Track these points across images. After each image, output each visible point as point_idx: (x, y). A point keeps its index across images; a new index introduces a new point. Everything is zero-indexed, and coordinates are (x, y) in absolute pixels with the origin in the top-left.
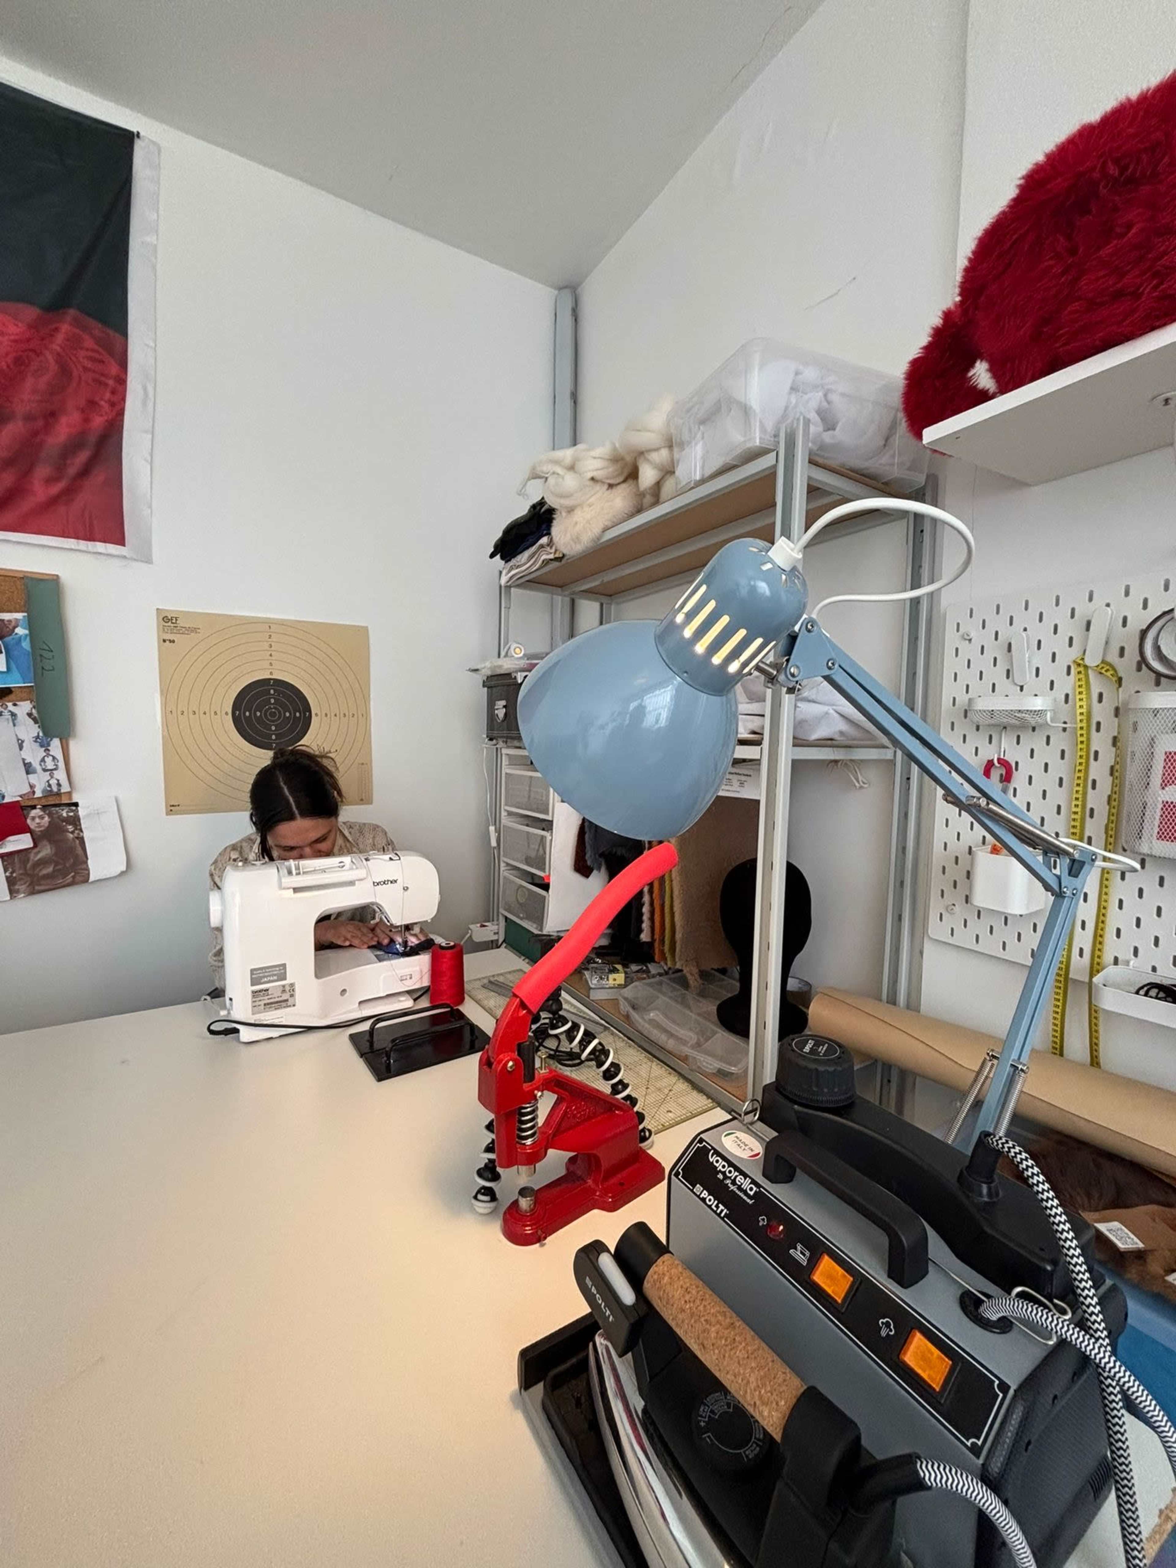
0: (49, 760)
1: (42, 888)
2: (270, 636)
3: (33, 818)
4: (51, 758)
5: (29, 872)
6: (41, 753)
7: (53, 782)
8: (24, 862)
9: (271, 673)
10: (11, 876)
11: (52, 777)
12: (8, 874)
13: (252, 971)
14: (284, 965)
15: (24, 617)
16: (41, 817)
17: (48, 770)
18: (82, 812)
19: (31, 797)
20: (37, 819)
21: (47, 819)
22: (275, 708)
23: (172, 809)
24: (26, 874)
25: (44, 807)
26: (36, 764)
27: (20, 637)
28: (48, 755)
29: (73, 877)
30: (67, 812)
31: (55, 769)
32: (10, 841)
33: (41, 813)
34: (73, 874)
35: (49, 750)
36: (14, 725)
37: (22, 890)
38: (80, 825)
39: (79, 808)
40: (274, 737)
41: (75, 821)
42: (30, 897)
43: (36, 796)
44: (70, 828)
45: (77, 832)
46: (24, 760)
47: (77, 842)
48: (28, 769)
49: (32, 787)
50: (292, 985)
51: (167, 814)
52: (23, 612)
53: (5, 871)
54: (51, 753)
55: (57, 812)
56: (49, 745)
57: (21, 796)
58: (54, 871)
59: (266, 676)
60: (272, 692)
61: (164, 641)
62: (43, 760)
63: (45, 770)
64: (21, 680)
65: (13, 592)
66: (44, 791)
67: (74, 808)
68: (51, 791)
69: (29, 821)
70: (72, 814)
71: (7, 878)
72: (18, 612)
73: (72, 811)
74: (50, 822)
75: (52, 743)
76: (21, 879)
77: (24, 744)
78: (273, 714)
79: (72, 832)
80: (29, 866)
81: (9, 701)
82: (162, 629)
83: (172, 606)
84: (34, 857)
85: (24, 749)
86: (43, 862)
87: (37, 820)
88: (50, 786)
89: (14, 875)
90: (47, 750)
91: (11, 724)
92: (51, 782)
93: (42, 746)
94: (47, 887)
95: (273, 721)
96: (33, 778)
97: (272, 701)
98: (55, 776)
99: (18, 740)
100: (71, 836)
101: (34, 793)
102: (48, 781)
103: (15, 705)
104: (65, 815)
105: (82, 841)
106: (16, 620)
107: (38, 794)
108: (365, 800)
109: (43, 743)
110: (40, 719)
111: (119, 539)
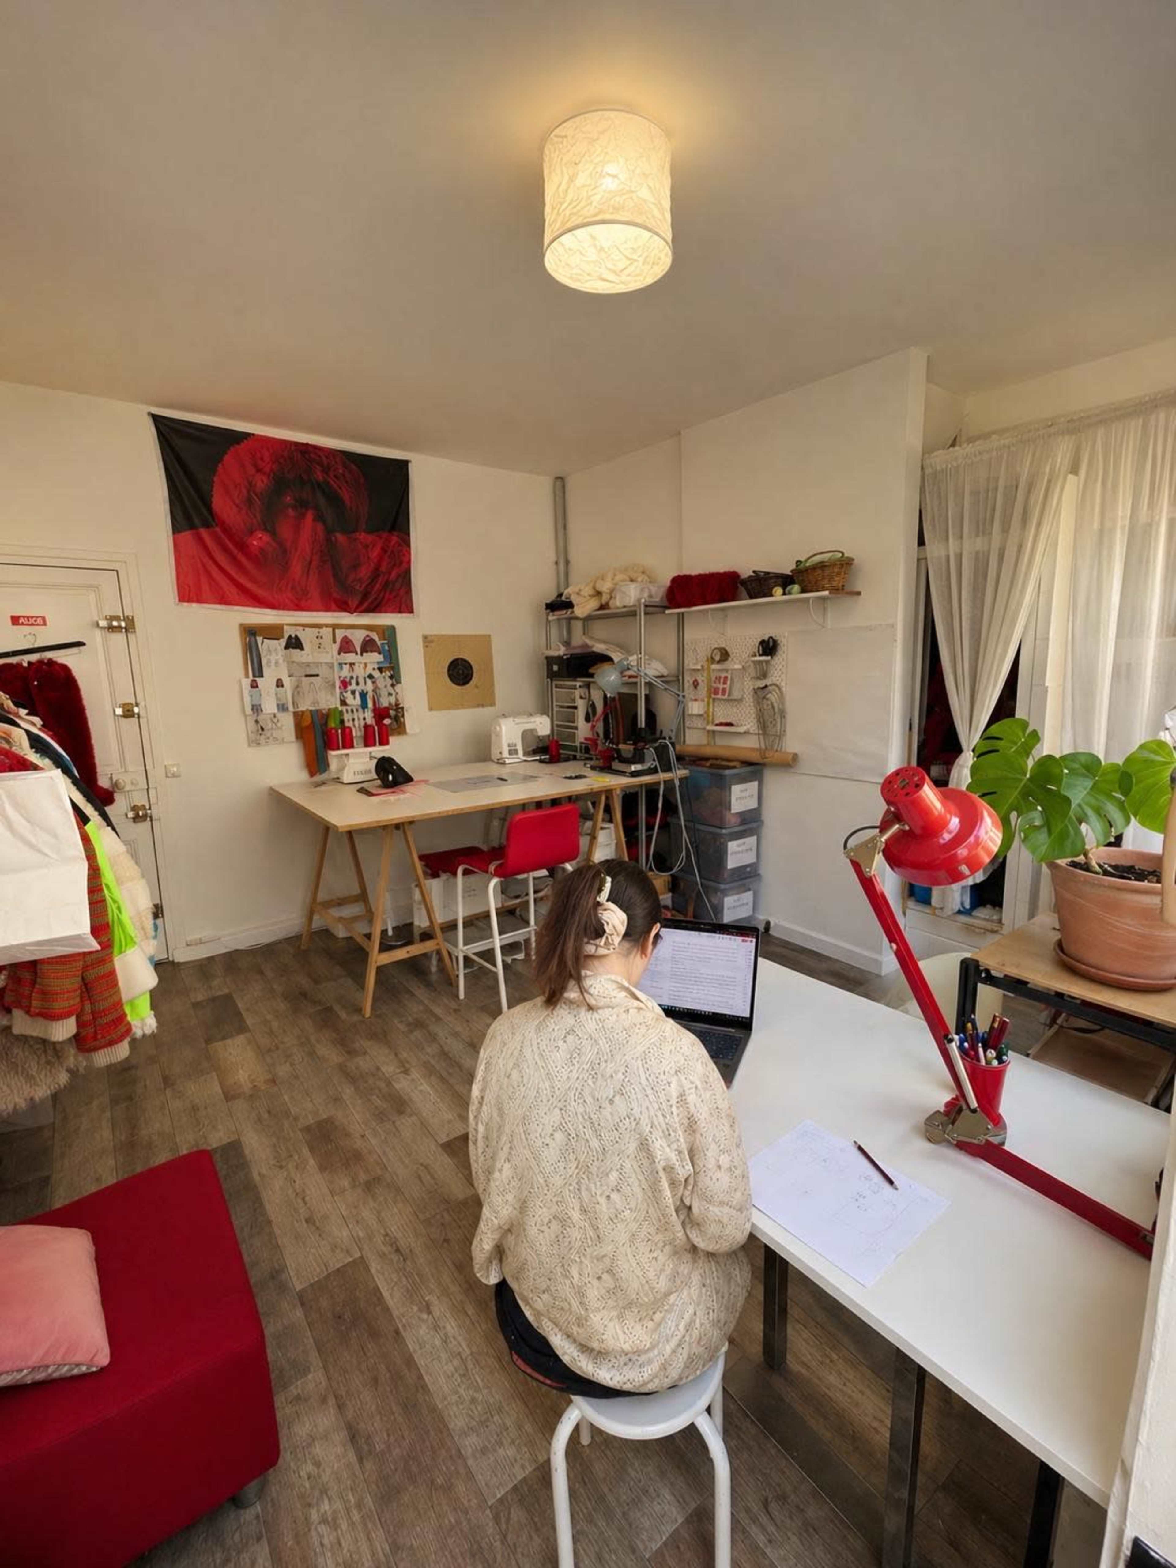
2: (457, 642)
3: (391, 713)
4: (395, 691)
6: (392, 689)
11: (396, 698)
13: (509, 744)
16: (393, 713)
17: (395, 695)
18: (404, 710)
19: (390, 705)
21: (395, 713)
22: (461, 670)
23: (430, 709)
25: (394, 709)
26: (391, 694)
27: (385, 648)
31: (397, 695)
33: (394, 711)
35: (395, 688)
36: (384, 680)
38: (404, 715)
40: (461, 681)
41: (402, 713)
43: (392, 705)
44: (401, 717)
45: (403, 717)
46: (387, 692)
48: (389, 695)
49: (390, 702)
50: (517, 749)
51: (429, 711)
52: (385, 640)
55: (397, 711)
57: (387, 705)
59: (458, 657)
60: (460, 663)
61: (425, 646)
62: (393, 692)
64: (386, 665)
65: (382, 633)
66: (394, 703)
67: (402, 709)
68: (397, 703)
70: (401, 711)
72: (383, 640)
75: (395, 686)
77: (387, 687)
81: (383, 672)
82: (424, 642)
83: (427, 633)
88: (396, 701)
93: (392, 687)
95: (461, 675)
97: (460, 667)
98: (398, 698)
99: (386, 685)
105: (404, 719)
106: (384, 643)
108: (493, 704)
109: (393, 685)
110: (391, 677)
111: (411, 610)
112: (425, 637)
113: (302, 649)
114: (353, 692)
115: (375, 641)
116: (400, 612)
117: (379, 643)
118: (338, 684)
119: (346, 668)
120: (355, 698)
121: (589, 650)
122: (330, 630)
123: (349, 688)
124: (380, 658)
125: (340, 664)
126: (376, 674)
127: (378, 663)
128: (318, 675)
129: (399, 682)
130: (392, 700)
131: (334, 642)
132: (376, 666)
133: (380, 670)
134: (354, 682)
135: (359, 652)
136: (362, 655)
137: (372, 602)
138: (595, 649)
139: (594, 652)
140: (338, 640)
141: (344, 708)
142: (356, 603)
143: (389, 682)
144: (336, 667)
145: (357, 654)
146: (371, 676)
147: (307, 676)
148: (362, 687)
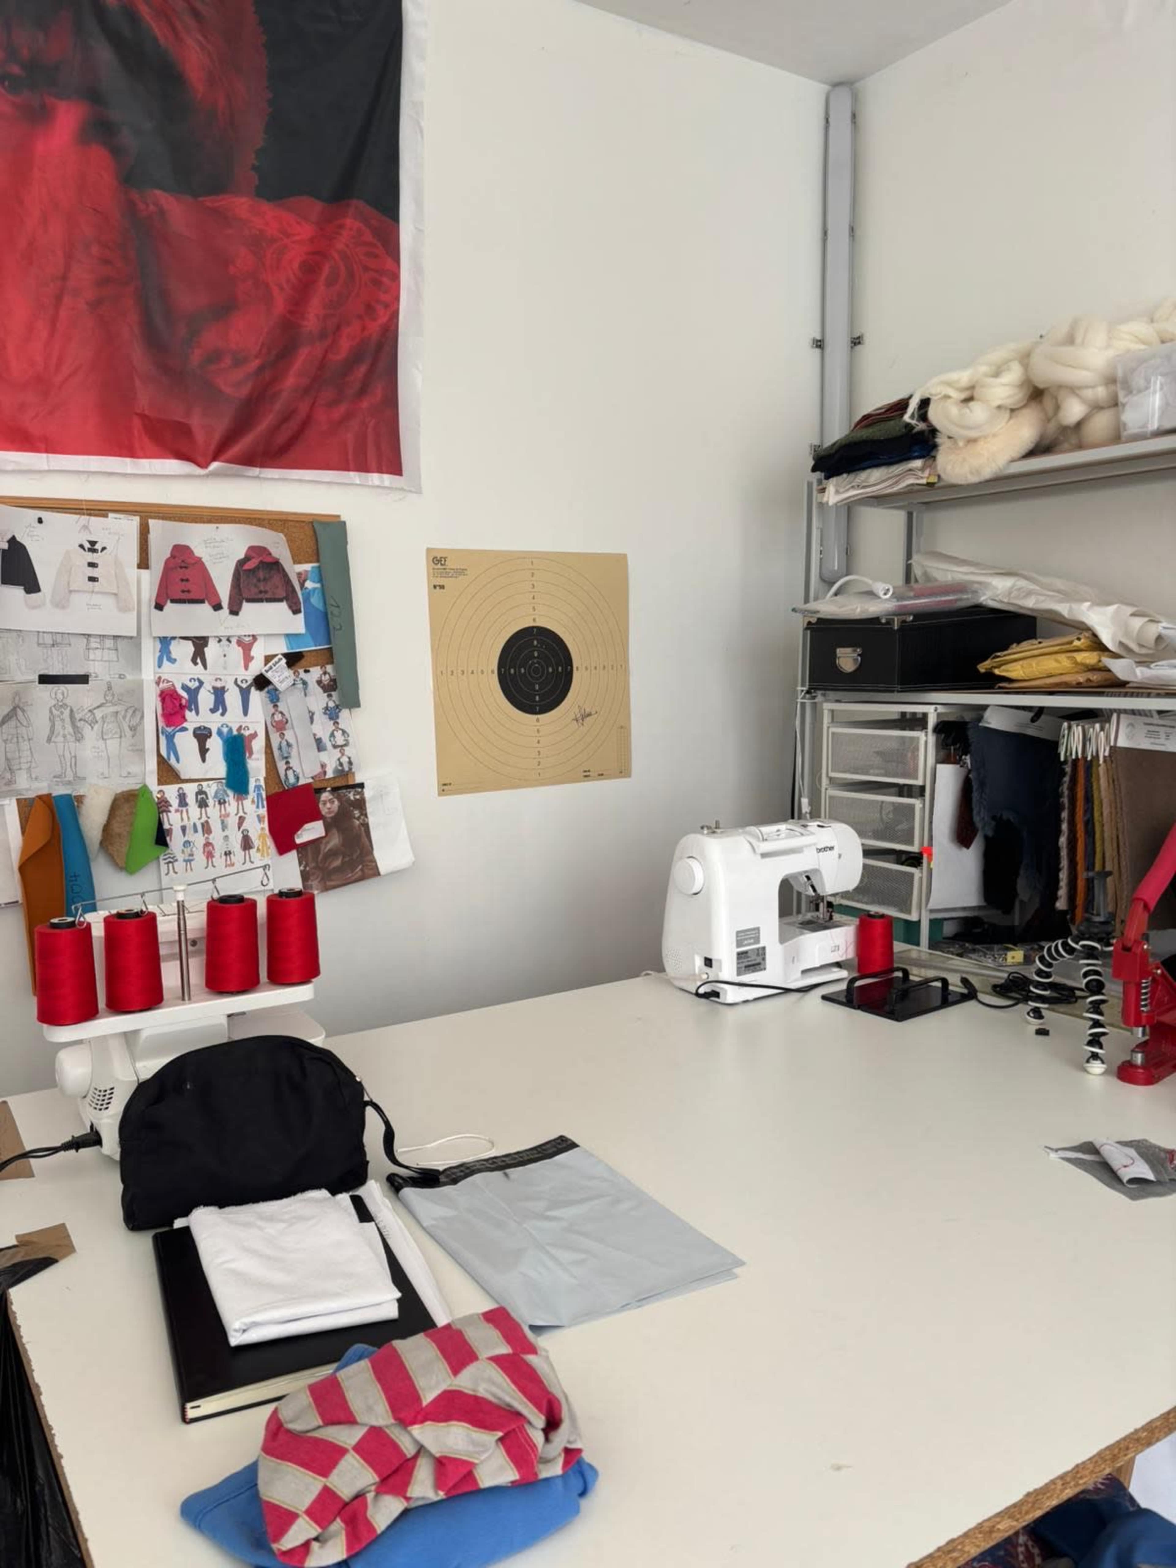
0: (338, 734)
1: (332, 883)
2: (533, 574)
3: (325, 803)
4: (340, 732)
5: (321, 865)
6: (330, 726)
7: (345, 760)
8: (317, 851)
9: (534, 620)
10: (304, 870)
11: (343, 754)
12: (302, 868)
13: (738, 933)
14: (758, 929)
15: (313, 567)
16: (332, 802)
17: (339, 746)
18: (368, 793)
19: (323, 778)
20: (328, 803)
21: (336, 803)
22: (538, 663)
23: (445, 788)
24: (317, 868)
25: (335, 790)
26: (326, 740)
27: (310, 591)
28: (337, 729)
29: (362, 870)
30: (354, 795)
31: (345, 745)
32: (305, 830)
33: (331, 797)
34: (360, 867)
35: (338, 723)
36: (306, 695)
37: (314, 886)
38: (365, 810)
39: (365, 790)
40: (537, 698)
41: (361, 804)
42: (325, 893)
43: (327, 777)
44: (357, 813)
45: (362, 817)
46: (315, 735)
47: (363, 829)
48: (320, 745)
49: (323, 766)
50: (764, 948)
51: (439, 795)
52: (311, 562)
53: (300, 864)
54: (340, 726)
55: (345, 796)
56: (338, 717)
57: (312, 778)
58: (343, 863)
59: (532, 624)
60: (535, 643)
61: (435, 587)
62: (332, 735)
63: (335, 747)
64: (312, 644)
65: (302, 540)
66: (336, 771)
67: (360, 790)
68: (343, 770)
69: (321, 806)
70: (358, 797)
71: (302, 872)
72: (307, 562)
73: (359, 793)
74: (339, 807)
75: (340, 714)
76: (313, 874)
77: (315, 717)
78: (536, 670)
79: (358, 818)
80: (321, 856)
81: (301, 668)
82: (432, 574)
83: (442, 543)
84: (326, 848)
85: (315, 722)
86: (333, 853)
87: (328, 805)
88: (341, 764)
89: (308, 869)
90: (336, 723)
91: (303, 693)
92: (342, 760)
93: (331, 719)
94: (338, 883)
95: (537, 679)
96: (324, 757)
97: (536, 654)
98: (346, 753)
99: (310, 712)
100: (357, 822)
101: (325, 773)
102: (339, 759)
103: (307, 671)
104: (352, 798)
105: (366, 826)
106: (306, 571)
107: (330, 774)
108: (624, 772)
109: (332, 714)
110: (329, 687)
111: (395, 468)
112: (438, 560)
113: (32, 586)
114: (202, 735)
115: (276, 565)
116: (363, 467)
117: (294, 570)
118: (152, 705)
119: (183, 651)
120: (203, 751)
121: (966, 600)
122: (133, 524)
123: (192, 720)
124: (298, 624)
125: (165, 642)
126: (281, 676)
127: (290, 637)
128: (83, 679)
129: (352, 701)
130: (331, 760)
131: (144, 563)
132: (281, 647)
133: (293, 660)
134: (206, 699)
135: (225, 603)
136: (234, 611)
137: (275, 429)
138: (986, 599)
139: (979, 609)
140: (159, 555)
141: (171, 792)
142: (221, 425)
143: (318, 700)
144: (149, 650)
145: (217, 607)
146: (261, 682)
147: (44, 679)
148: (233, 719)
